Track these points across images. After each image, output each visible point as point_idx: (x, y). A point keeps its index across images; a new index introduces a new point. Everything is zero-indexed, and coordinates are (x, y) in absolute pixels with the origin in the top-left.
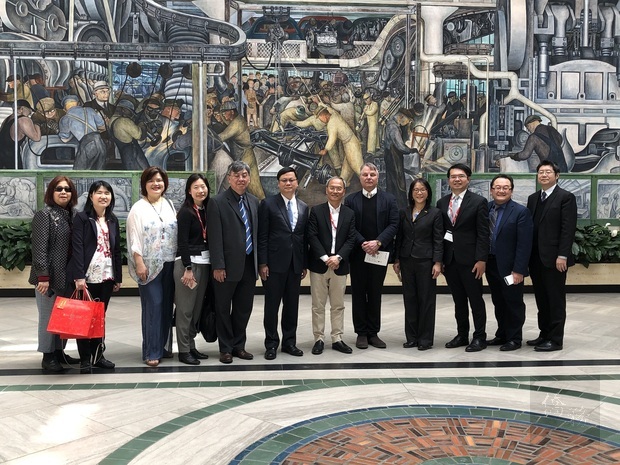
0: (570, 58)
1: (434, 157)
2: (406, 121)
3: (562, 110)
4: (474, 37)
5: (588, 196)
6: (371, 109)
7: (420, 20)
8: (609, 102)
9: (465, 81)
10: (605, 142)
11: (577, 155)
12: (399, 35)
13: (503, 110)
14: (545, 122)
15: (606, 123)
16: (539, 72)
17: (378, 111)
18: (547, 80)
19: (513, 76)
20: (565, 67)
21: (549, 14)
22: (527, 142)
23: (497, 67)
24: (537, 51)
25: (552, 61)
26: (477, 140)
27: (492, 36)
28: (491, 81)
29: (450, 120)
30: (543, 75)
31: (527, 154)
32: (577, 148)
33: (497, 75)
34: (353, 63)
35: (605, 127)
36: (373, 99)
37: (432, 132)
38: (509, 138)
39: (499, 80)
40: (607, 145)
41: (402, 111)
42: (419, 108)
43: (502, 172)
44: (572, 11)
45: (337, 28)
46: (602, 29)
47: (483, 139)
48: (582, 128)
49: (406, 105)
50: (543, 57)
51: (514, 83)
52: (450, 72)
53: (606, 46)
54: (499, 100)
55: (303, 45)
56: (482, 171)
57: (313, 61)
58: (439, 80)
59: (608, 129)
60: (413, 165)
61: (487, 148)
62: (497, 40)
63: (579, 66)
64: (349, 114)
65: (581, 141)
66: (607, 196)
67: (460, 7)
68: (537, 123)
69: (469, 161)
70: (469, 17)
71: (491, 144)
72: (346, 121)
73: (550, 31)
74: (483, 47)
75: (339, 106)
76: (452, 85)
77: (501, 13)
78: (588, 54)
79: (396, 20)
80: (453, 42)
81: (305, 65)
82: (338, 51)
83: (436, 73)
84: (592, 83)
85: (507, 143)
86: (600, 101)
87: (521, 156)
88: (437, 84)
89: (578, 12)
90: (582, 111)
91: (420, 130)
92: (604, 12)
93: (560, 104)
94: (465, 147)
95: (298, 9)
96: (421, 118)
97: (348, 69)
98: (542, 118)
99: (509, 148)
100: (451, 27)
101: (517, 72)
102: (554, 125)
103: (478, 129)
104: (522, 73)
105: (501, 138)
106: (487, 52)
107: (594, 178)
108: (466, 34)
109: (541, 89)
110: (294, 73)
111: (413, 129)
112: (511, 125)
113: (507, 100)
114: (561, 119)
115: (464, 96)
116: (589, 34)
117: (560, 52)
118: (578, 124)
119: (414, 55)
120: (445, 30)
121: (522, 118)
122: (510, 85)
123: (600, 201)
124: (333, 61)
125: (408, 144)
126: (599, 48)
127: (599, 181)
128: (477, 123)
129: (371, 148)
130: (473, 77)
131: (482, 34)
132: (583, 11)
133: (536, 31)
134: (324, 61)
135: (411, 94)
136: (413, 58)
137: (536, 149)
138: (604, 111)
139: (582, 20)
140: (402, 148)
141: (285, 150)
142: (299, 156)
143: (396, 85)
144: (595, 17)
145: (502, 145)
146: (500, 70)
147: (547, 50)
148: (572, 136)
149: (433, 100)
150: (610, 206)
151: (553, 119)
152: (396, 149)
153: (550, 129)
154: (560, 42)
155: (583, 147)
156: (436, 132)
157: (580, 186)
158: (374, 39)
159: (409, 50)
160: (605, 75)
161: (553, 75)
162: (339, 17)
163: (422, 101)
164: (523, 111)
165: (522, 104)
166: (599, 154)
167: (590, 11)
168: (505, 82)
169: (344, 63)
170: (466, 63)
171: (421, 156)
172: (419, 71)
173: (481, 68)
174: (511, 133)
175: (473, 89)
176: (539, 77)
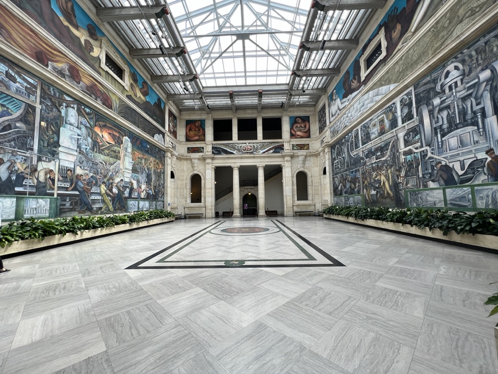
0: (451, 131)
1: (407, 184)
2: (398, 173)
3: (450, 156)
4: (413, 138)
5: (470, 196)
6: (389, 172)
7: (398, 139)
8: (475, 145)
9: (412, 155)
10: (476, 167)
11: (461, 176)
12: (393, 146)
13: (426, 163)
14: (443, 163)
15: (475, 157)
16: (438, 142)
17: (391, 172)
18: (442, 145)
19: (428, 148)
20: (449, 136)
21: (439, 116)
22: (437, 173)
23: (422, 146)
24: (436, 134)
25: (443, 136)
26: (419, 176)
27: (419, 135)
28: (421, 152)
29: (409, 170)
30: (440, 143)
31: (437, 179)
32: (461, 173)
33: (422, 149)
34: (384, 159)
35: (475, 159)
36: (389, 168)
37: (405, 175)
38: (430, 173)
39: (423, 151)
40: (478, 168)
41: (397, 170)
42: (400, 168)
43: (429, 187)
44: (449, 110)
45: (380, 150)
46: (466, 111)
47: (421, 175)
48: (462, 162)
49: (397, 168)
50: (439, 135)
51: (429, 151)
52: (407, 153)
53: (469, 118)
54: (424, 158)
55: (374, 157)
56: (421, 188)
57: (377, 161)
58: (405, 157)
59: (477, 160)
60: (401, 188)
61: (422, 178)
62: (421, 136)
63: (456, 133)
64: (385, 174)
65: (462, 169)
66: (481, 195)
67: (408, 129)
68: (440, 165)
69: (417, 184)
70: (411, 132)
71: (424, 177)
72: (384, 176)
73: (441, 123)
74: (416, 140)
75: (383, 172)
76: (409, 157)
77: (421, 125)
78: (461, 126)
79: (392, 141)
80: (407, 142)
81: (376, 162)
82: (381, 156)
83: (404, 155)
84: (464, 139)
85: (429, 175)
86: (470, 147)
87: (435, 180)
88: (404, 159)
89: (452, 109)
90: (460, 154)
91: (402, 175)
92: (465, 102)
93: (449, 154)
94: (415, 179)
95: (373, 148)
96: (401, 171)
97: (384, 161)
98: (442, 162)
99: (430, 177)
100: (406, 137)
101: (429, 146)
102: (448, 164)
103: (418, 172)
104: (431, 146)
105: (427, 174)
106: (418, 142)
107: (472, 186)
108: (411, 138)
109: (440, 150)
110: (374, 165)
111: (400, 175)
112: (430, 167)
113: (427, 158)
114: (450, 161)
115: (412, 160)
116: (459, 116)
117: (446, 130)
118: (460, 161)
119: (398, 151)
120: (404, 139)
121: (434, 164)
122: (427, 152)
123: (477, 198)
124: (380, 159)
125: (399, 181)
126: (465, 120)
127: (476, 188)
128: (418, 169)
129: (391, 184)
130: (414, 153)
131: (416, 136)
132: (454, 107)
133: (435, 126)
134: (379, 160)
135: (398, 164)
136: (397, 152)
137: (441, 176)
138: (473, 151)
139: (455, 111)
140: (398, 182)
141: (374, 186)
142: (377, 188)
143: (394, 162)
144: (461, 107)
145: (427, 177)
146: (423, 147)
147: (440, 132)
148: (457, 167)
149: (404, 164)
150: (484, 201)
151: (447, 161)
152: (396, 182)
153: (446, 166)
154: (445, 126)
155: (464, 172)
156: (406, 175)
157: (465, 191)
158: (387, 150)
159: (396, 150)
160: (471, 133)
161: (444, 142)
162: (380, 147)
163: (401, 165)
164: (433, 161)
165: (433, 158)
166: (474, 173)
167: (458, 106)
168: (425, 151)
169: (383, 159)
170: (412, 148)
171: (403, 184)
172: (399, 156)
173: (417, 148)
174: (430, 171)
175: (415, 157)
176: (438, 145)
